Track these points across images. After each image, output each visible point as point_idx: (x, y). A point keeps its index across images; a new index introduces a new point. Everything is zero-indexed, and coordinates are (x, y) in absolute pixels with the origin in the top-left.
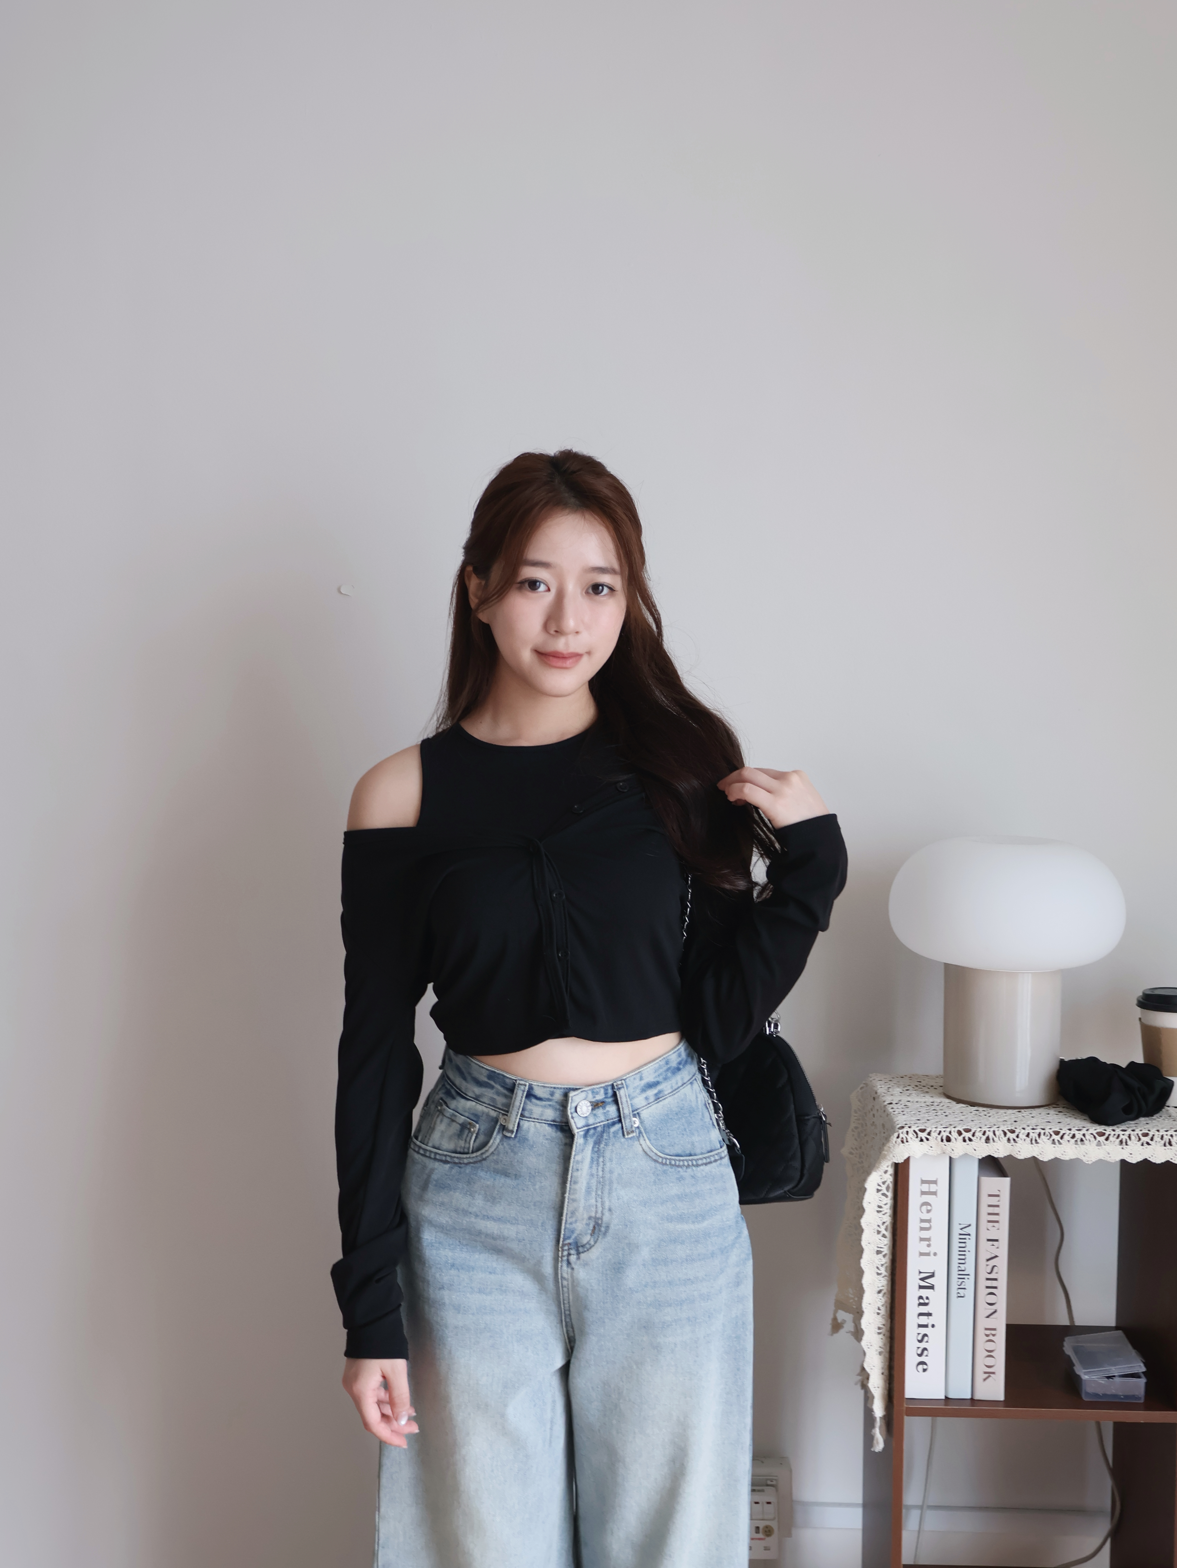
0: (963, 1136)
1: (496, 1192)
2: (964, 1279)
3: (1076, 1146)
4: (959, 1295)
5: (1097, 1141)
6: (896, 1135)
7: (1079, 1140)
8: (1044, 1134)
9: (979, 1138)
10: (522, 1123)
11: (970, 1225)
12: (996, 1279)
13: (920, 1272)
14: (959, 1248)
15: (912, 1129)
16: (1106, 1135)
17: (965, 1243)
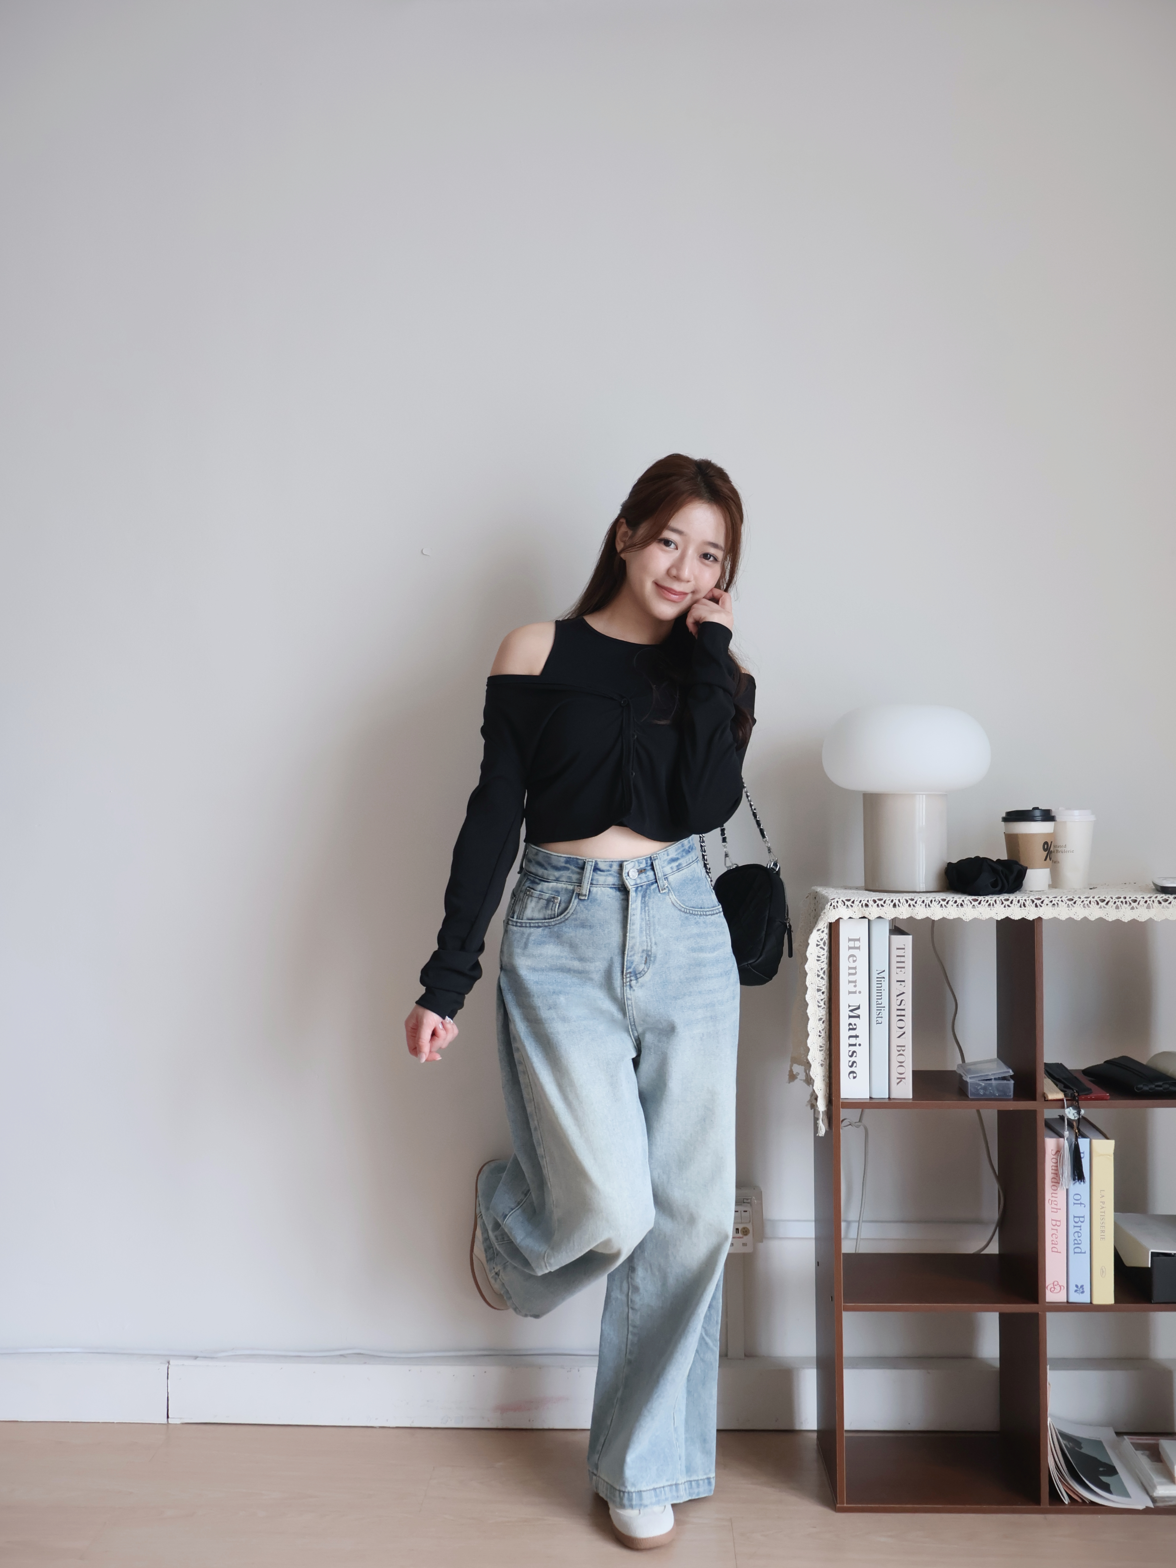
0: (877, 903)
2: (881, 1010)
3: (958, 910)
4: (878, 1022)
5: (972, 905)
6: (829, 904)
7: (959, 905)
8: (935, 901)
10: (591, 889)
11: (884, 971)
12: (904, 1010)
13: (849, 1006)
14: (877, 987)
15: (841, 900)
16: (979, 901)
17: (881, 984)
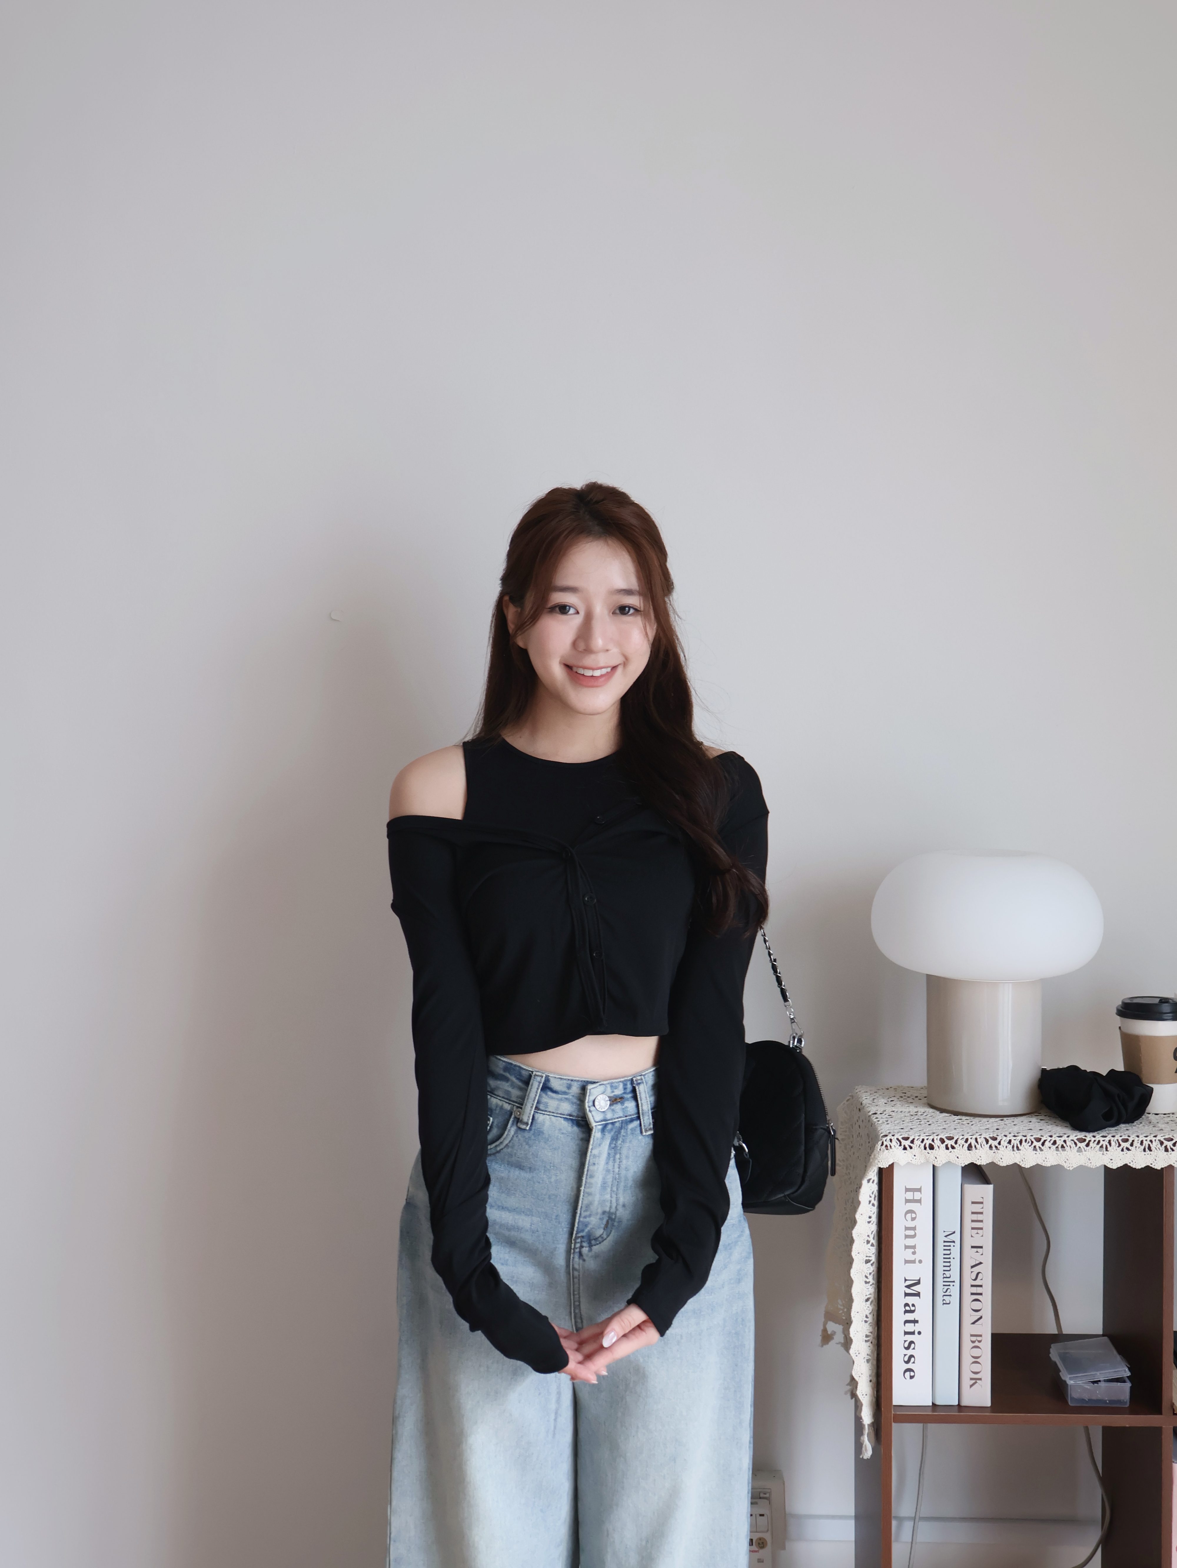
0: (945, 1143)
1: (511, 1184)
2: (949, 1285)
3: (1058, 1152)
4: (944, 1302)
5: (1078, 1147)
6: (880, 1143)
7: (1060, 1146)
8: (1026, 1141)
9: (961, 1146)
10: (537, 1116)
11: (954, 1232)
12: (981, 1286)
13: (906, 1280)
14: (944, 1254)
15: (895, 1137)
16: (1087, 1141)
17: (950, 1250)
